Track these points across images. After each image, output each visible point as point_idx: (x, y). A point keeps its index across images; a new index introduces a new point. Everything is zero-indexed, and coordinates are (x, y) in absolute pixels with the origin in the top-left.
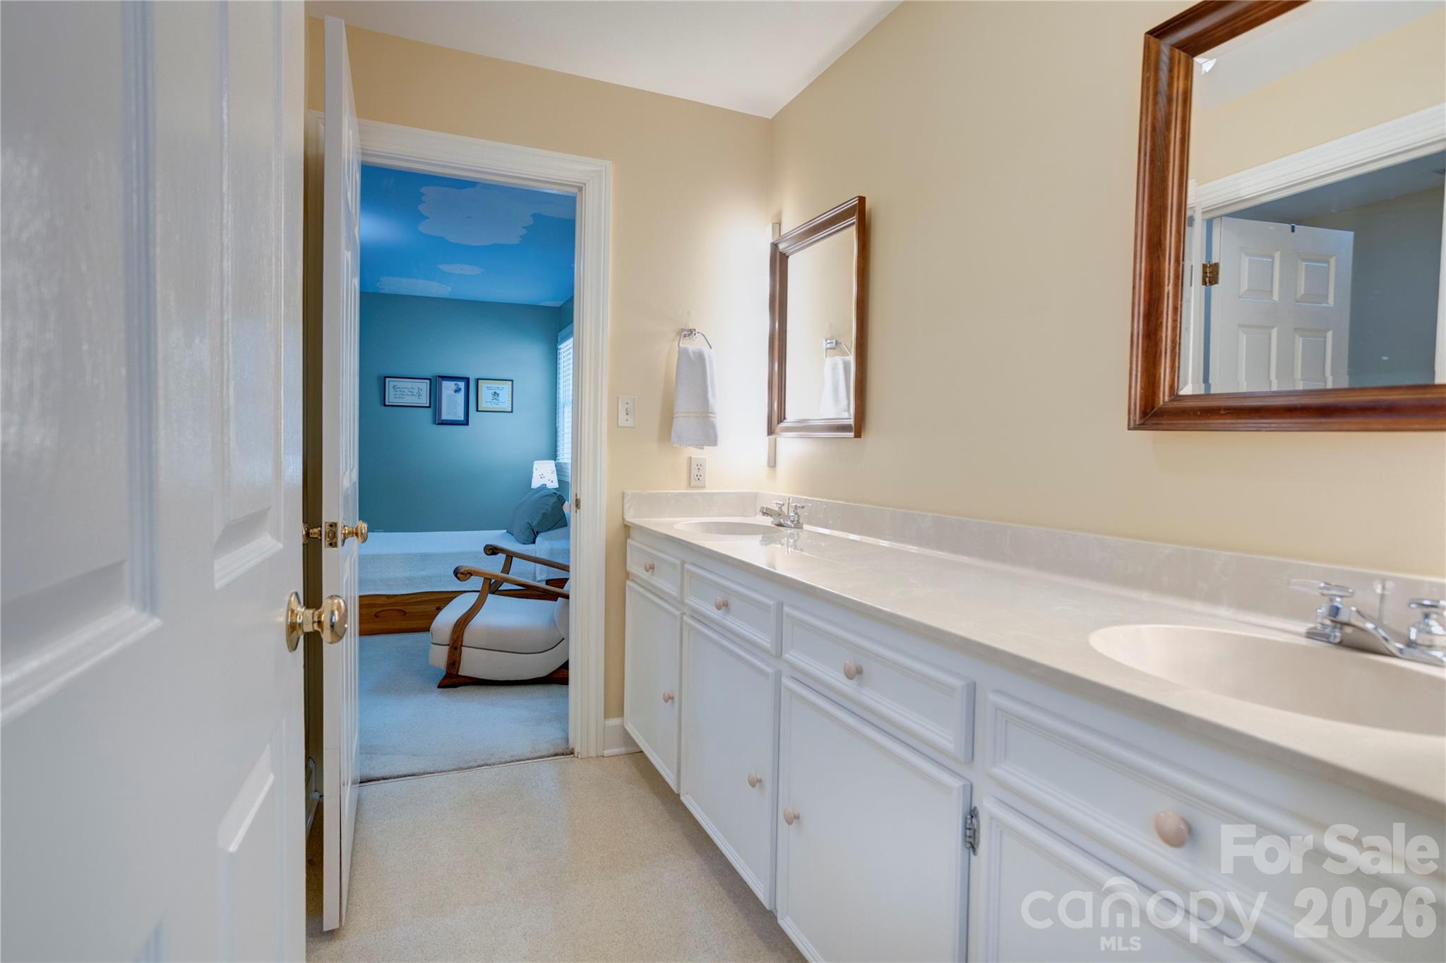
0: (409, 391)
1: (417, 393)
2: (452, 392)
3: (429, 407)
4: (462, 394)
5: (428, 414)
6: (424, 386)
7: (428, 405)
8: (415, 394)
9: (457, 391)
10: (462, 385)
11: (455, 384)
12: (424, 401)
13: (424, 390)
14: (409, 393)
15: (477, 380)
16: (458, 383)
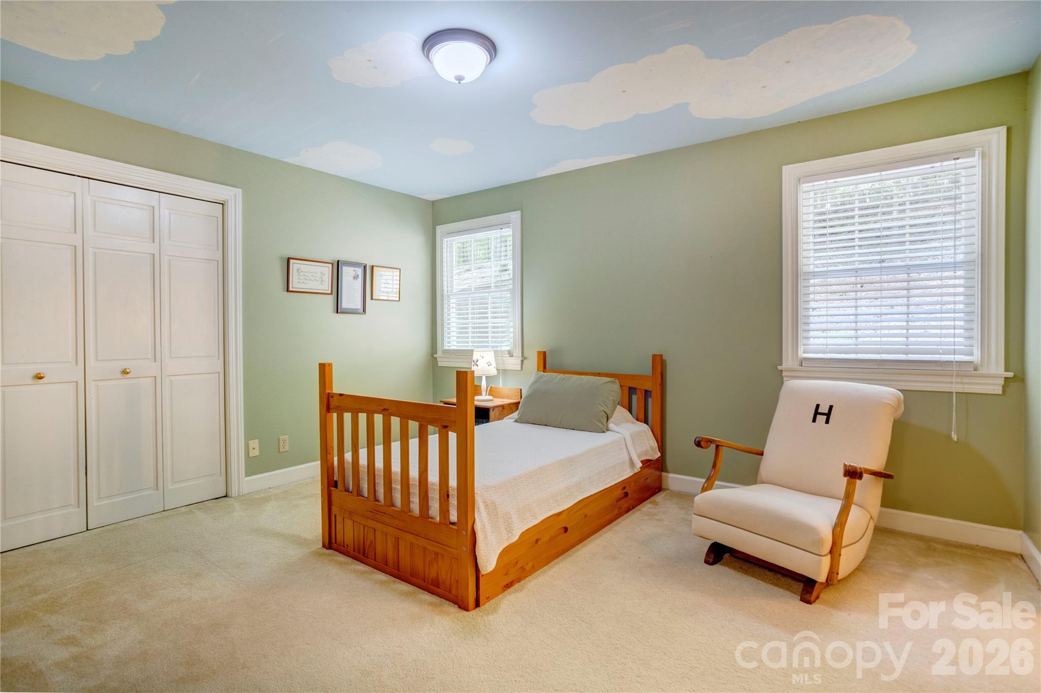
0: (313, 276)
1: (320, 277)
2: (351, 279)
3: (331, 293)
4: (359, 282)
5: (331, 299)
6: (327, 270)
7: (330, 292)
8: (317, 279)
9: (355, 277)
10: (360, 271)
11: (354, 271)
12: (326, 286)
13: (327, 275)
14: (313, 278)
15: (373, 267)
16: (356, 269)
